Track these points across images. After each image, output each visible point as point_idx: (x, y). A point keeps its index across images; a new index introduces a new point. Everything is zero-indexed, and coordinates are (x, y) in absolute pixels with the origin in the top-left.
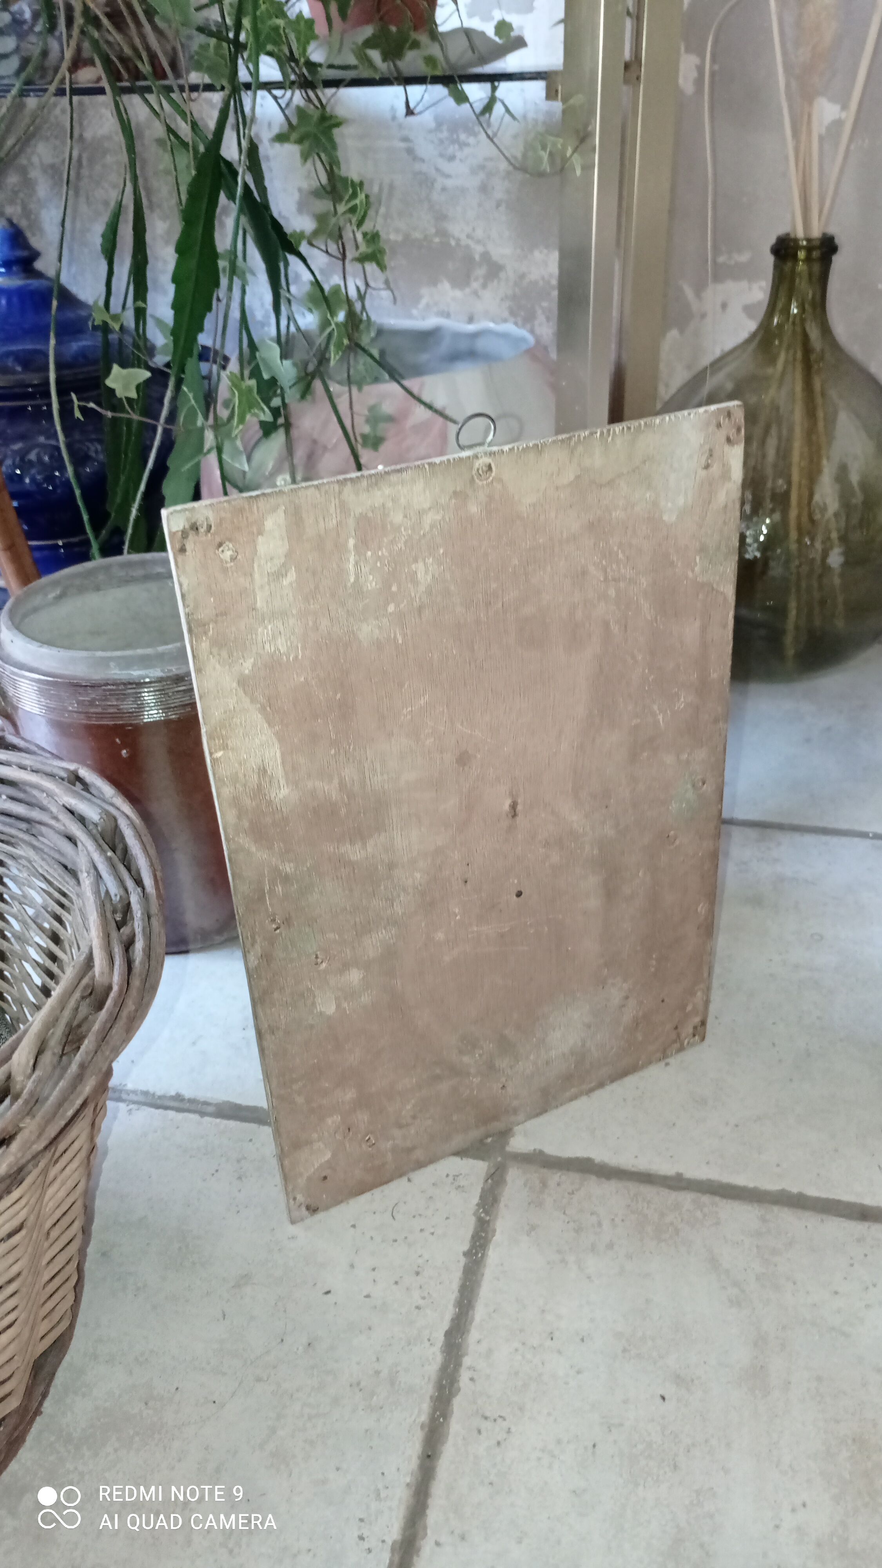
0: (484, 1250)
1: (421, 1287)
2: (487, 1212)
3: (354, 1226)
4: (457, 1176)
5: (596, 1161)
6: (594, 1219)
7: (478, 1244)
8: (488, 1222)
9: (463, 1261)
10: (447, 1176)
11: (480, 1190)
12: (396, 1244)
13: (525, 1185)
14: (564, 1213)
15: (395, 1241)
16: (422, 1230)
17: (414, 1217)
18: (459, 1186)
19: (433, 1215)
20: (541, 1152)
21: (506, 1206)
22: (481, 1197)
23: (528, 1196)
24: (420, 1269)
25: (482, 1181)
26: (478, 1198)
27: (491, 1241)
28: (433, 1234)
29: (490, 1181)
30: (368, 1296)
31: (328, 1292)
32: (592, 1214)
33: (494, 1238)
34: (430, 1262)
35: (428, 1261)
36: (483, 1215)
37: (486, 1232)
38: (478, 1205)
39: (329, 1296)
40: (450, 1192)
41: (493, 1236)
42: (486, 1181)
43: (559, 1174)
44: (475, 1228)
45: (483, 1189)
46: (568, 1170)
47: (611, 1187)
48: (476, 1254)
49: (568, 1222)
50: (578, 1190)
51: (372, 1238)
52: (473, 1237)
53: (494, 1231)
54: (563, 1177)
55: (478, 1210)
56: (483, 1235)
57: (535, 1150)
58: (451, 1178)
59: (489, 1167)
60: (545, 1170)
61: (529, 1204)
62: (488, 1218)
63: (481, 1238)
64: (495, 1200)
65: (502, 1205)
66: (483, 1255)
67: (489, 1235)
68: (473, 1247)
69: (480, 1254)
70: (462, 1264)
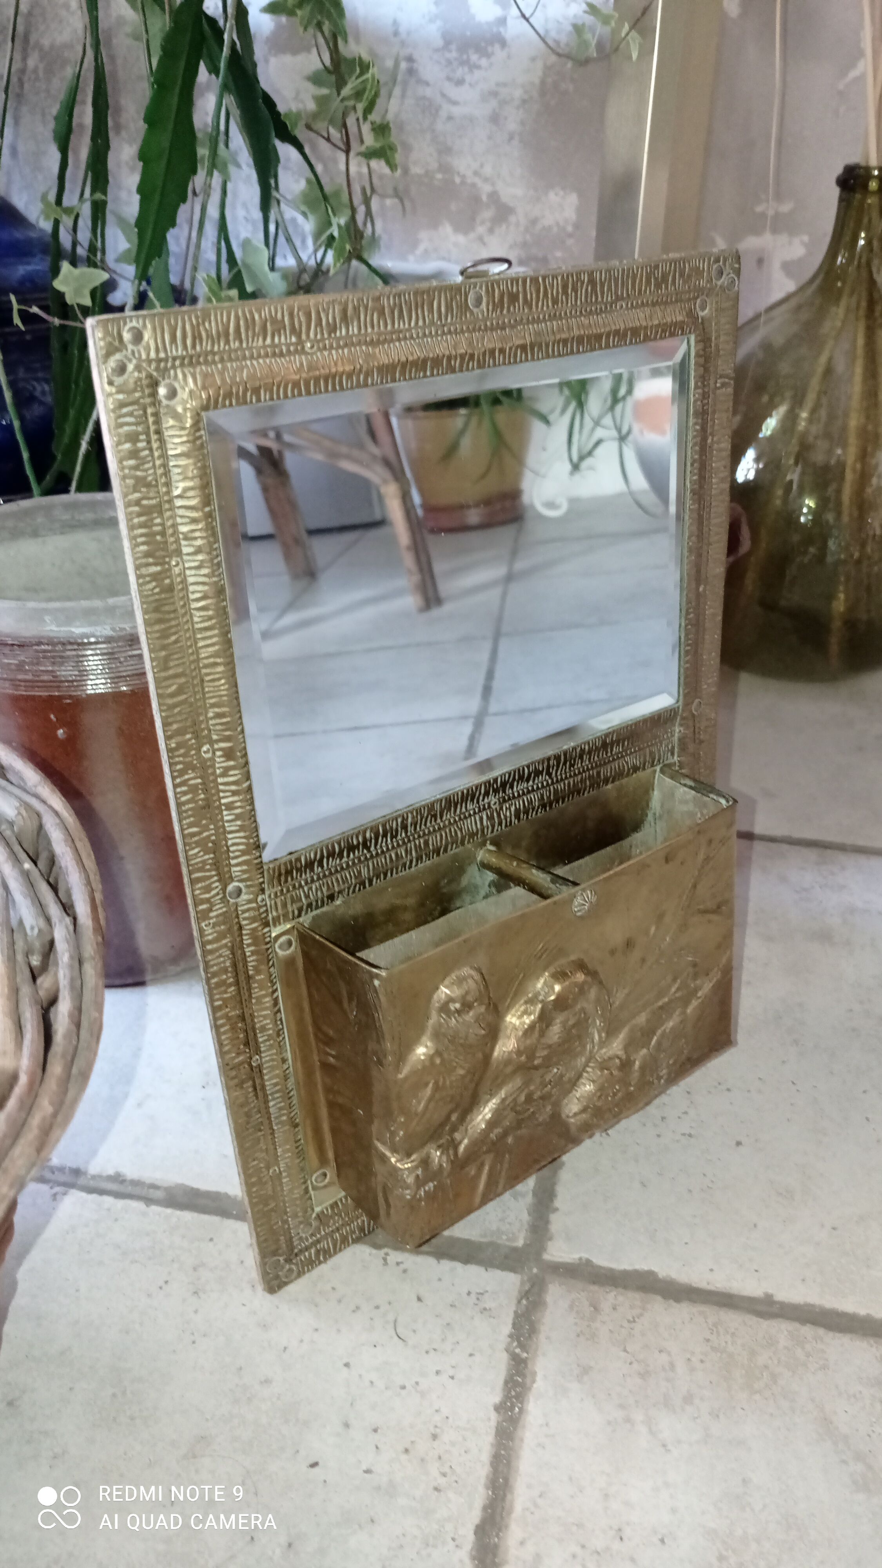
0: (522, 1403)
1: (440, 1458)
2: (522, 1346)
3: (347, 1365)
4: (482, 1294)
5: (660, 1276)
6: (664, 1357)
7: (513, 1393)
8: (524, 1361)
9: (494, 1417)
10: (469, 1293)
11: (512, 1315)
12: (403, 1392)
13: (571, 1307)
14: (625, 1350)
15: (403, 1387)
16: (438, 1373)
17: (427, 1352)
18: (485, 1309)
19: (452, 1350)
20: (588, 1262)
21: (548, 1338)
22: (514, 1324)
23: (576, 1324)
24: (438, 1430)
25: (514, 1302)
26: (510, 1326)
27: (530, 1389)
28: (452, 1378)
29: (524, 1302)
30: (368, 1471)
31: (314, 1465)
32: (660, 1351)
33: (535, 1385)
34: (451, 1420)
35: (447, 1418)
36: (518, 1351)
37: (523, 1376)
38: (511, 1336)
39: (316, 1470)
40: (472, 1318)
41: (534, 1381)
42: (519, 1302)
43: (613, 1294)
44: (509, 1370)
45: (516, 1312)
46: (625, 1287)
47: (684, 1311)
48: (512, 1409)
49: (631, 1363)
50: (640, 1316)
51: (372, 1382)
52: (506, 1383)
53: (534, 1374)
54: (621, 1298)
55: (510, 1344)
56: (520, 1380)
57: (580, 1259)
58: (473, 1296)
59: (522, 1283)
60: (595, 1288)
61: (578, 1336)
62: (525, 1355)
63: (516, 1384)
64: (533, 1330)
65: (542, 1337)
66: (521, 1410)
67: (528, 1381)
68: (507, 1397)
69: (517, 1409)
70: (493, 1423)
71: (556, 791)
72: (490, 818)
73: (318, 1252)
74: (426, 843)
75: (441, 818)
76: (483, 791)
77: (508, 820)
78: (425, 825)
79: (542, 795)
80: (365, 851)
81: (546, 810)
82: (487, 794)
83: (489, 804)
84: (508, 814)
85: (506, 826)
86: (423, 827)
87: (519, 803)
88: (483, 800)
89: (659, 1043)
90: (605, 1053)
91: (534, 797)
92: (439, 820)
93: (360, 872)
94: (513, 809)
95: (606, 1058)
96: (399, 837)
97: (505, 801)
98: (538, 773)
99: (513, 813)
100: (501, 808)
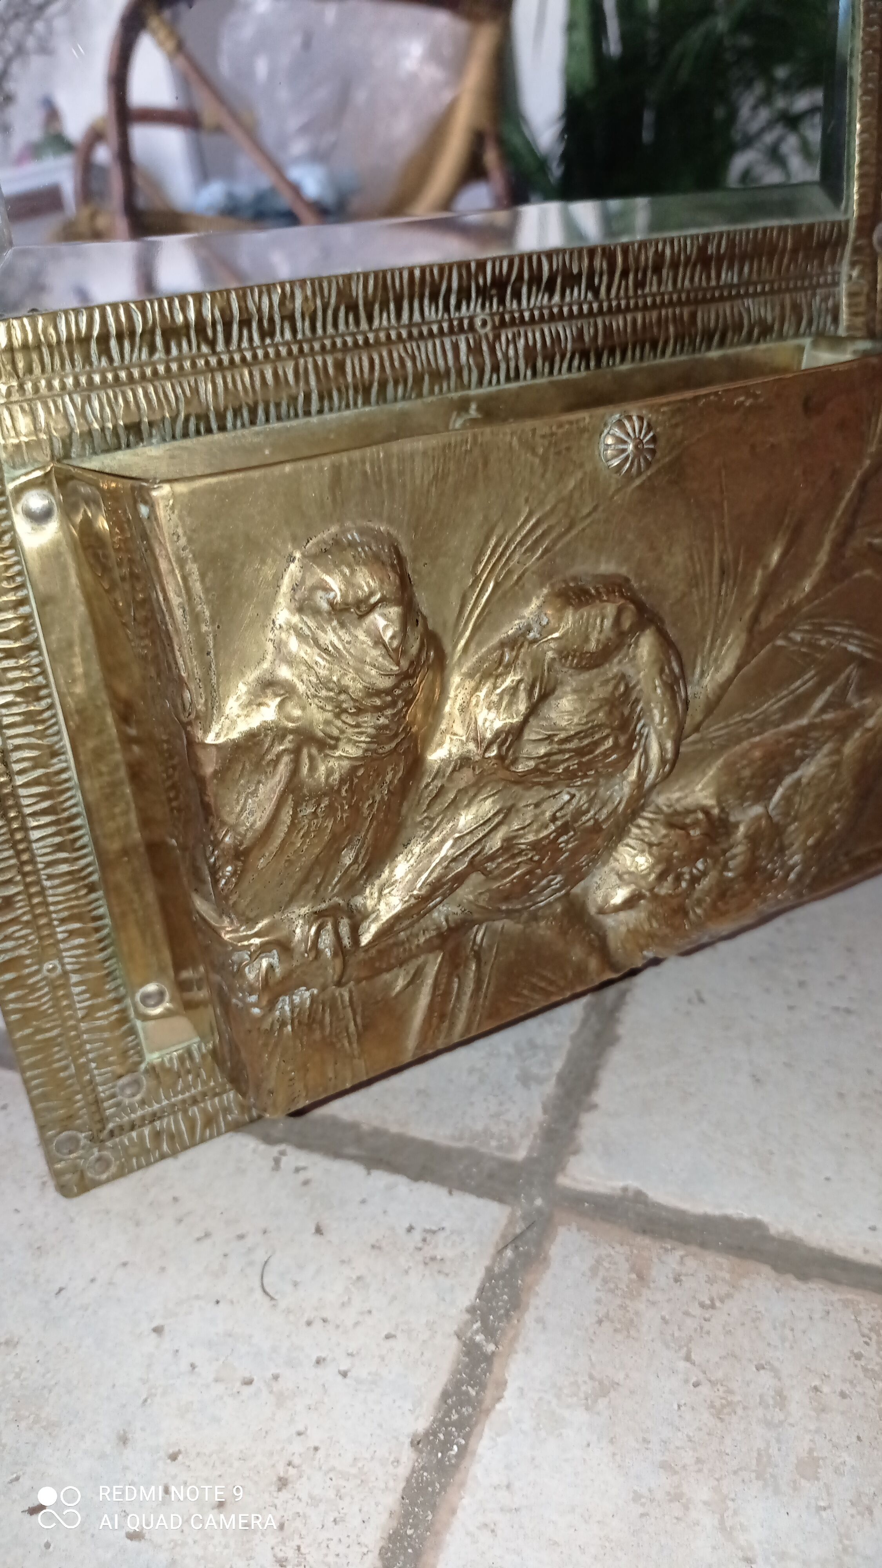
0: (467, 1437)
1: (282, 1527)
2: (490, 1332)
3: (158, 1330)
4: (434, 1232)
5: (772, 1231)
6: (765, 1379)
7: (455, 1417)
8: (489, 1359)
9: (408, 1457)
10: (410, 1229)
11: (480, 1274)
12: (247, 1391)
13: (594, 1270)
14: (688, 1358)
15: (249, 1382)
16: (319, 1362)
17: (309, 1323)
18: (433, 1259)
19: (357, 1324)
20: (639, 1197)
21: (540, 1320)
22: (482, 1290)
23: (598, 1301)
24: (292, 1472)
25: (491, 1251)
26: (473, 1292)
27: (488, 1412)
28: (344, 1374)
29: (509, 1253)
30: (134, 1536)
32: (759, 1368)
34: (321, 1454)
35: (316, 1449)
36: (479, 1338)
37: (482, 1386)
38: (471, 1310)
40: (406, 1272)
41: (498, 1398)
42: (500, 1252)
43: (679, 1253)
44: (456, 1372)
45: (489, 1270)
46: (703, 1245)
48: (445, 1446)
49: (696, 1385)
50: (724, 1299)
51: (193, 1366)
52: (445, 1395)
53: (502, 1385)
54: (691, 1264)
55: (469, 1324)
56: (473, 1392)
57: (625, 1189)
58: (417, 1235)
59: (511, 1222)
60: (647, 1241)
61: (600, 1322)
62: (490, 1348)
63: (464, 1400)
64: (516, 1304)
65: (529, 1317)
66: (463, 1449)
67: (488, 1395)
68: (441, 1423)
69: (455, 1448)
70: (403, 1471)
71: (608, 330)
72: (475, 350)
73: (157, 1135)
74: (340, 367)
75: (370, 319)
76: (455, 285)
77: (512, 364)
78: (335, 325)
79: (581, 332)
80: (205, 349)
81: (588, 367)
82: (464, 294)
83: (471, 319)
84: (511, 352)
85: (508, 379)
86: (330, 330)
87: (534, 336)
88: (458, 307)
89: (787, 799)
90: (678, 800)
91: (566, 331)
92: (364, 325)
93: (195, 391)
94: (521, 343)
95: (678, 807)
96: (278, 338)
97: (503, 324)
98: (572, 280)
99: (521, 352)
100: (497, 337)
